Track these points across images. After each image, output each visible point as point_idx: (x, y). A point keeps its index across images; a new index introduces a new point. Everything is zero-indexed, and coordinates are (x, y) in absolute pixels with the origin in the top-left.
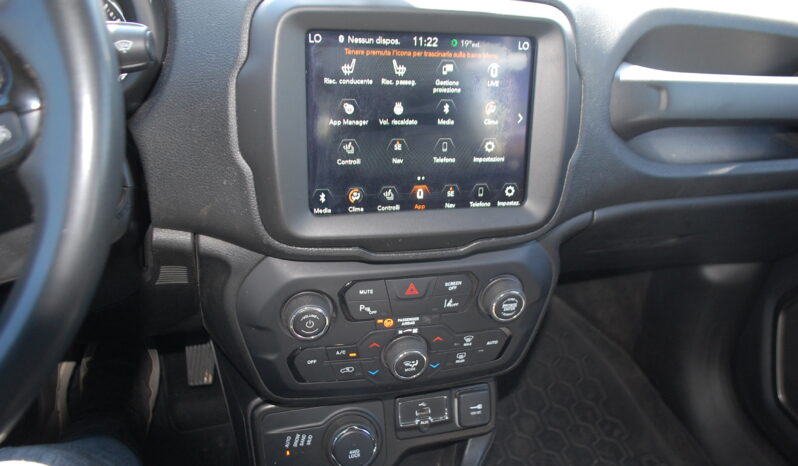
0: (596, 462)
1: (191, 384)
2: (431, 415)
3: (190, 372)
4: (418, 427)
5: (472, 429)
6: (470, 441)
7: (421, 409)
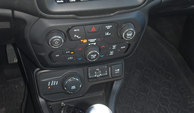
0: (162, 89)
1: (9, 63)
2: (101, 73)
3: (9, 58)
4: (96, 78)
5: (116, 78)
6: (115, 82)
7: (97, 71)
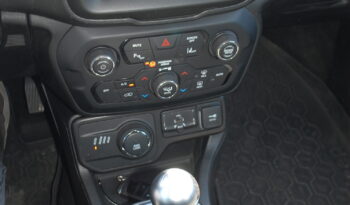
0: (299, 152)
2: (185, 122)
4: (176, 130)
5: (213, 129)
6: (211, 137)
7: (178, 119)
